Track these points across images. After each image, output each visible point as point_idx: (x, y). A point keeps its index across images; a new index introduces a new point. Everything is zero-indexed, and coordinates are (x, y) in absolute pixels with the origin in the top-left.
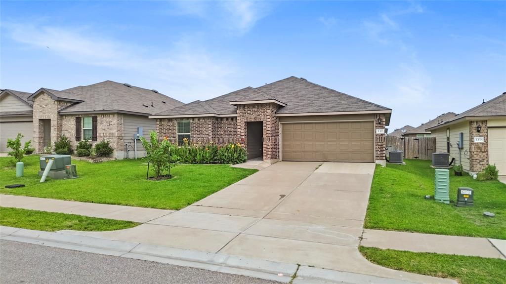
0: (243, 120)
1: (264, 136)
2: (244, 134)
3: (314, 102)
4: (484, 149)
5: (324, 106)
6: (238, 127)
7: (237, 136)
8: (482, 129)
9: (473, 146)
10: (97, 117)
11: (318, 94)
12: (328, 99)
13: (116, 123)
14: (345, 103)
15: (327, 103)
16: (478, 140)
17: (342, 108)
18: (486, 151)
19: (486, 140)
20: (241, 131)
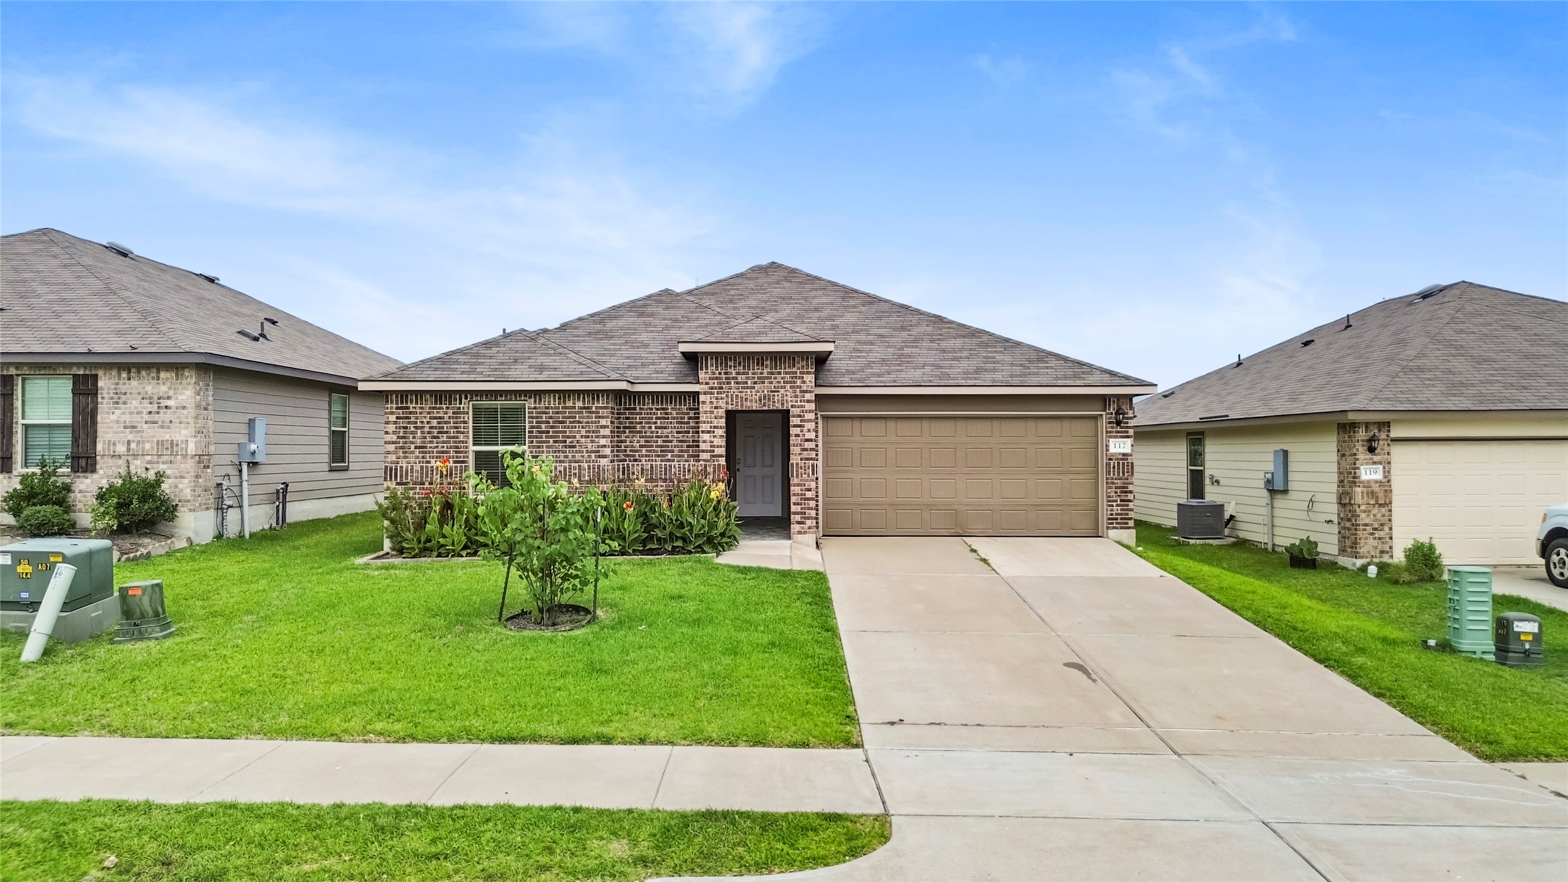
0: (721, 403)
1: (794, 460)
2: (722, 451)
3: (907, 351)
4: (1382, 497)
5: (951, 367)
6: (703, 427)
7: (696, 457)
8: (1381, 445)
9: (1358, 490)
10: (95, 377)
11: (903, 328)
12: (944, 344)
13: (191, 404)
14: (1008, 358)
15: (950, 355)
16: (1369, 473)
17: (1012, 376)
18: (1387, 504)
19: (1387, 473)
20: (713, 439)
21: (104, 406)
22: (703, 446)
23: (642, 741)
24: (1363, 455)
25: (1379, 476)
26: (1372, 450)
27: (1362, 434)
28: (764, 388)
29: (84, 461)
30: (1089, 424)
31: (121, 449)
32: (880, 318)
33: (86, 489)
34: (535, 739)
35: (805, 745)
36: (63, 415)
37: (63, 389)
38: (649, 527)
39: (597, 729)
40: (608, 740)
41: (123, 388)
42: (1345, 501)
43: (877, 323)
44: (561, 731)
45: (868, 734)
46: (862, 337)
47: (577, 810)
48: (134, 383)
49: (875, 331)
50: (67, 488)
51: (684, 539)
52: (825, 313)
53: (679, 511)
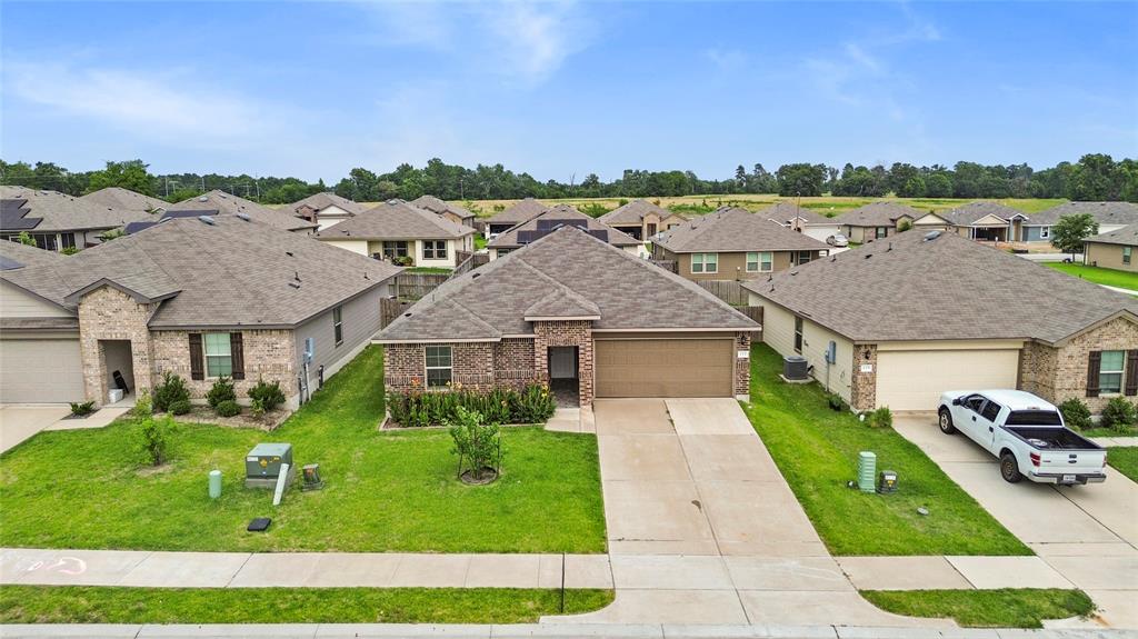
0: (546, 343)
1: (580, 370)
2: (546, 366)
3: (639, 301)
4: (871, 380)
5: (660, 313)
6: (537, 355)
7: (533, 367)
8: (872, 355)
9: (859, 377)
10: (241, 334)
11: (637, 283)
12: (658, 295)
13: (288, 346)
14: (689, 306)
15: (660, 304)
16: (866, 368)
17: (690, 320)
18: (874, 383)
19: (874, 369)
20: (541, 360)
21: (246, 348)
22: (537, 364)
23: (529, 552)
24: (863, 360)
25: (870, 370)
26: (867, 358)
27: (863, 350)
28: (564, 336)
29: (239, 374)
30: (729, 342)
31: (256, 368)
32: (625, 274)
33: (242, 388)
34: (491, 551)
35: (587, 553)
36: (226, 351)
37: (225, 339)
38: (513, 410)
39: (512, 546)
40: (517, 552)
41: (255, 339)
42: (854, 379)
43: (624, 278)
44: (499, 547)
45: (611, 546)
46: (616, 290)
47: (515, 589)
48: (260, 337)
49: (622, 285)
50: (232, 387)
51: (530, 416)
52: (597, 271)
53: (527, 403)
